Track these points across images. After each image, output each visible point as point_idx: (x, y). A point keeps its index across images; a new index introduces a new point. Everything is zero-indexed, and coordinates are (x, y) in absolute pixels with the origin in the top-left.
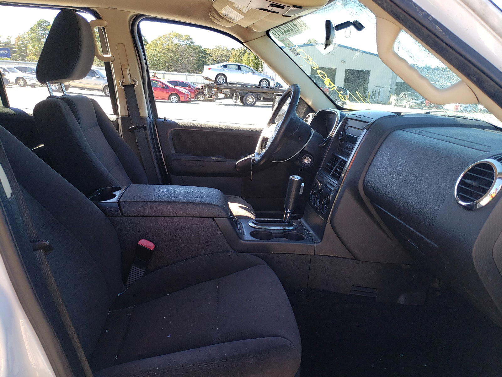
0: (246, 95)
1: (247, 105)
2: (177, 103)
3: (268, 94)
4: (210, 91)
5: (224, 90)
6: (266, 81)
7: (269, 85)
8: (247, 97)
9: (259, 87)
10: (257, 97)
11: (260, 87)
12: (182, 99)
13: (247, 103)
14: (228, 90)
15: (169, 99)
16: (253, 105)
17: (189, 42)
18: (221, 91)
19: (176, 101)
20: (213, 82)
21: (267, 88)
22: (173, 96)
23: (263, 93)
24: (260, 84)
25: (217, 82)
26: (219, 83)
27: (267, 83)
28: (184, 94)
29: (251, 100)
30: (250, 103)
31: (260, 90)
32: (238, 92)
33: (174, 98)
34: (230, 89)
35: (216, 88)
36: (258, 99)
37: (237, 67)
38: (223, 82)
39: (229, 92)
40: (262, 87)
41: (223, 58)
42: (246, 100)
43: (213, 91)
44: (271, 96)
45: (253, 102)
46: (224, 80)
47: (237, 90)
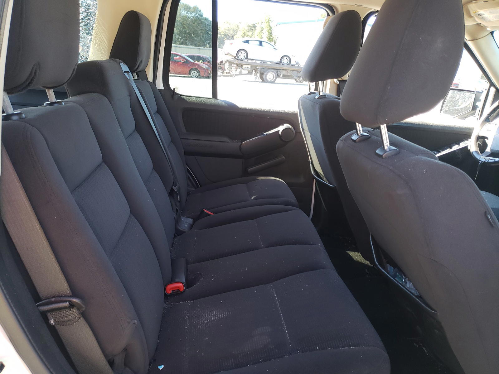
0: (267, 71)
1: (267, 82)
2: (197, 78)
3: (289, 71)
4: (231, 66)
5: (244, 66)
6: (288, 58)
7: (290, 62)
8: (268, 73)
9: (280, 64)
10: (278, 74)
11: (282, 64)
12: (202, 74)
13: (267, 80)
14: (249, 66)
15: (189, 74)
16: (273, 82)
17: (197, 15)
18: (242, 66)
19: (197, 76)
20: (233, 58)
21: (288, 65)
22: (194, 71)
23: (283, 70)
24: (281, 61)
25: (238, 57)
26: (240, 58)
27: (289, 60)
28: (204, 69)
29: (271, 77)
30: (271, 80)
31: (281, 67)
32: (258, 68)
33: (194, 73)
34: (251, 65)
35: (236, 64)
36: (278, 76)
37: (258, 43)
38: (244, 58)
39: (250, 68)
40: (283, 64)
41: (230, 31)
42: (266, 76)
43: (233, 66)
44: (291, 73)
45: (273, 79)
46: (245, 56)
47: (258, 66)
